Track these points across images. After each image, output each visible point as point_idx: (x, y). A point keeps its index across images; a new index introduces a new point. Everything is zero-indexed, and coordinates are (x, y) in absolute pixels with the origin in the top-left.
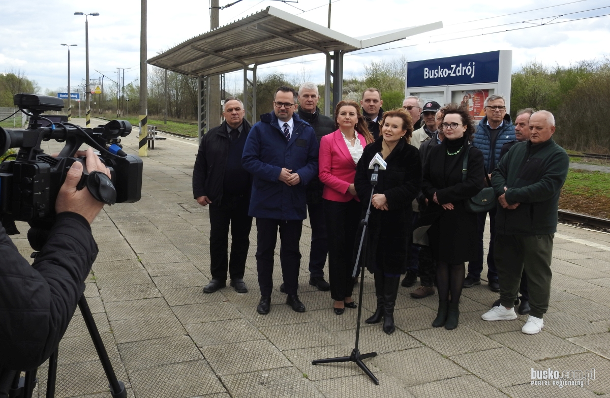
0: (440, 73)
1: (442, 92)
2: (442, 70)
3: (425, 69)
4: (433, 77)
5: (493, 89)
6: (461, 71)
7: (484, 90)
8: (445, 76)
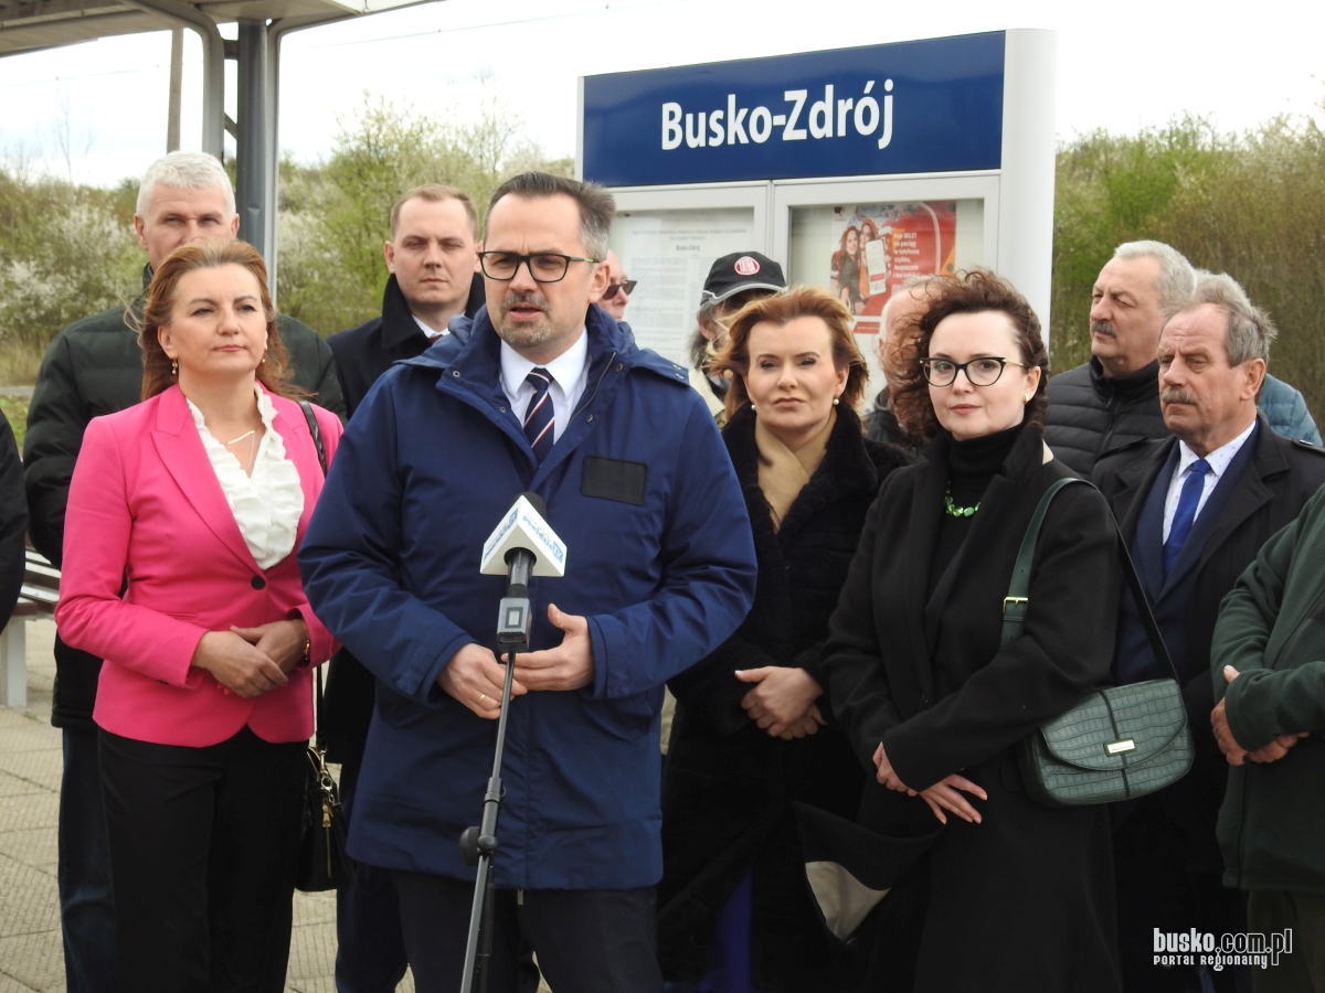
0: (735, 126)
1: (747, 212)
2: (743, 112)
3: (667, 107)
4: (700, 141)
5: (980, 202)
6: (830, 116)
7: (936, 204)
8: (760, 138)
